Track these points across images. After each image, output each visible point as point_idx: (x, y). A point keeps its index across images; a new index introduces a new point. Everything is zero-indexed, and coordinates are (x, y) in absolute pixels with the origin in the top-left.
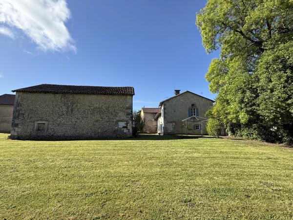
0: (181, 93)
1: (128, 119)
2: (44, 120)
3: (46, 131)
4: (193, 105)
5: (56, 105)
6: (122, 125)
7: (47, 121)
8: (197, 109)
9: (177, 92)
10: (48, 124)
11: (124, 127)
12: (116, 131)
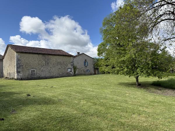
0: (80, 53)
1: (72, 67)
2: (34, 69)
3: (36, 75)
4: (85, 60)
5: (40, 61)
6: (69, 70)
7: (36, 69)
8: (87, 62)
9: (78, 53)
10: (37, 71)
11: (70, 71)
12: (67, 73)
